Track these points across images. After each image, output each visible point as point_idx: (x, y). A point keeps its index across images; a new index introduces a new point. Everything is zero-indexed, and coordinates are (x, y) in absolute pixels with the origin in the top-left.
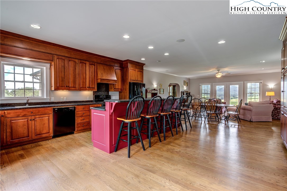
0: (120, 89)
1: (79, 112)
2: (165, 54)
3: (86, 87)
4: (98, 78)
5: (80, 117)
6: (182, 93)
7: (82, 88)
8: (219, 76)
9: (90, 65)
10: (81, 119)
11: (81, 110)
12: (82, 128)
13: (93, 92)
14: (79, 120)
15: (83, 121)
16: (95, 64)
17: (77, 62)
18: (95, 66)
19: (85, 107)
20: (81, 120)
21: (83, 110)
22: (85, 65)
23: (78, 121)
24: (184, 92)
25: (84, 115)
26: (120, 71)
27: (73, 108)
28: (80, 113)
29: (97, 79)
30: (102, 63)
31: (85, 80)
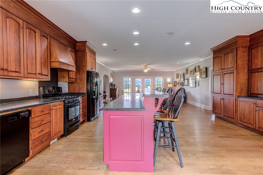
0: (75, 79)
1: (37, 119)
2: (135, 44)
3: (36, 74)
4: (52, 60)
5: (38, 128)
6: (111, 85)
7: (30, 75)
8: (146, 71)
9: (42, 37)
10: (39, 130)
11: (39, 114)
12: (41, 147)
13: (39, 81)
14: (36, 133)
15: (41, 134)
16: (48, 37)
17: (21, 25)
18: (47, 39)
19: (45, 108)
20: (39, 132)
21: (41, 114)
22: (34, 34)
23: (34, 136)
24: (112, 84)
25: (43, 123)
26: (74, 55)
27: (27, 113)
28: (38, 121)
29: (51, 62)
30: (55, 37)
31: (35, 61)
